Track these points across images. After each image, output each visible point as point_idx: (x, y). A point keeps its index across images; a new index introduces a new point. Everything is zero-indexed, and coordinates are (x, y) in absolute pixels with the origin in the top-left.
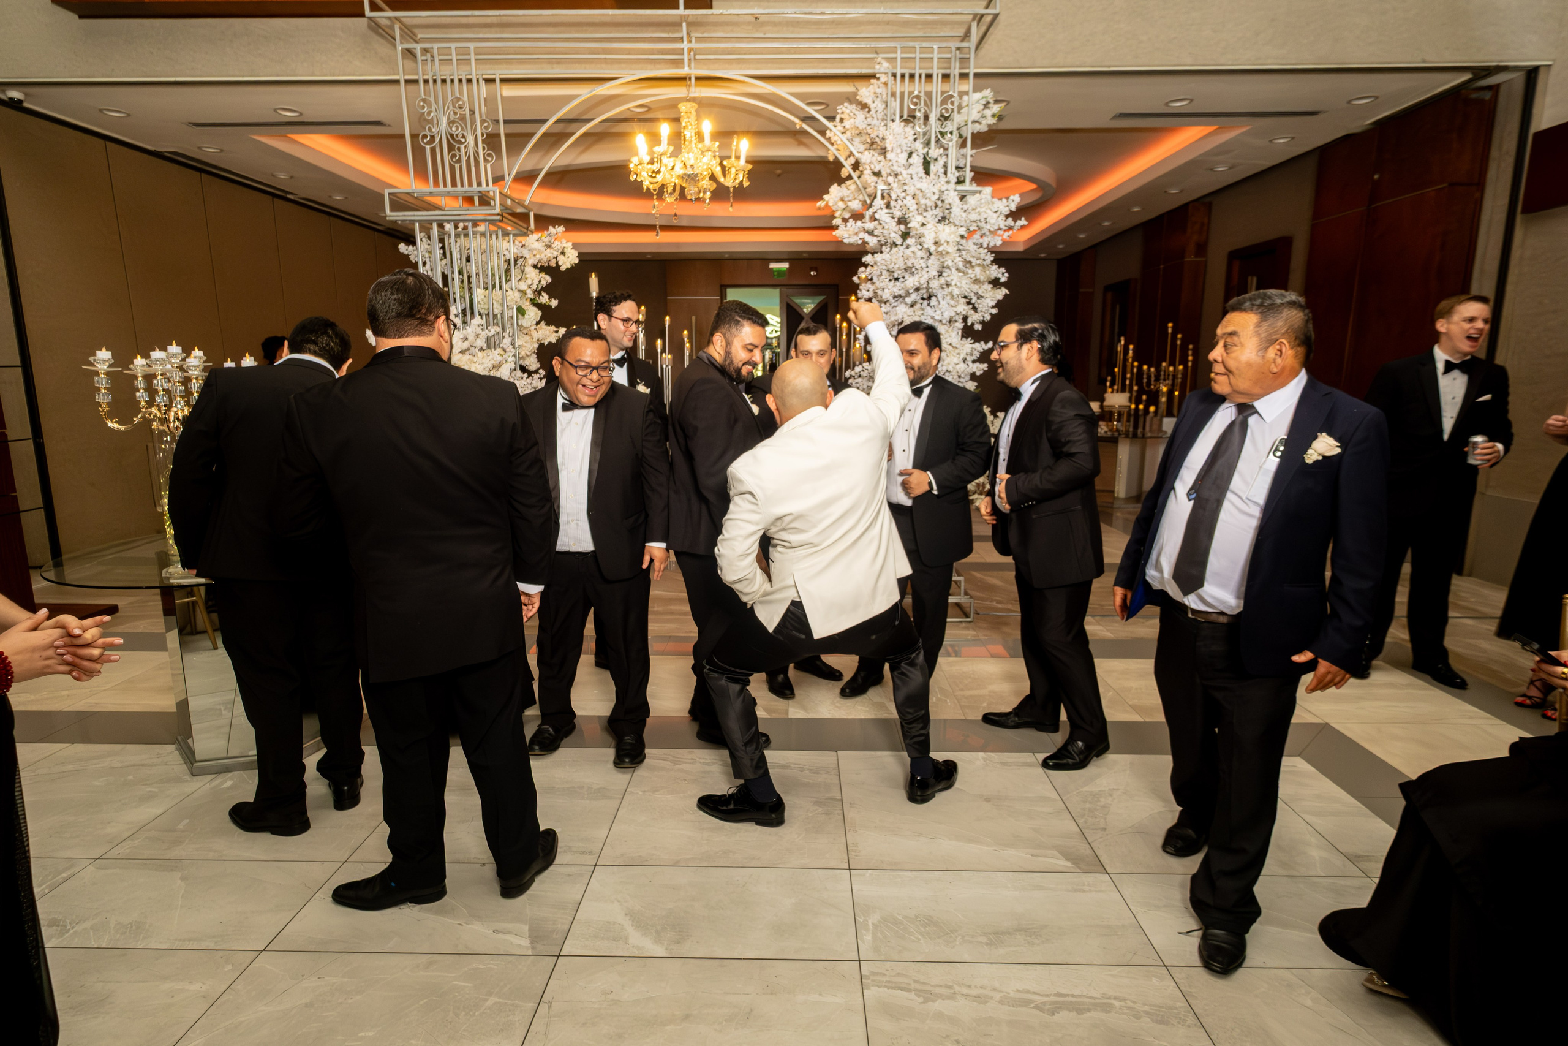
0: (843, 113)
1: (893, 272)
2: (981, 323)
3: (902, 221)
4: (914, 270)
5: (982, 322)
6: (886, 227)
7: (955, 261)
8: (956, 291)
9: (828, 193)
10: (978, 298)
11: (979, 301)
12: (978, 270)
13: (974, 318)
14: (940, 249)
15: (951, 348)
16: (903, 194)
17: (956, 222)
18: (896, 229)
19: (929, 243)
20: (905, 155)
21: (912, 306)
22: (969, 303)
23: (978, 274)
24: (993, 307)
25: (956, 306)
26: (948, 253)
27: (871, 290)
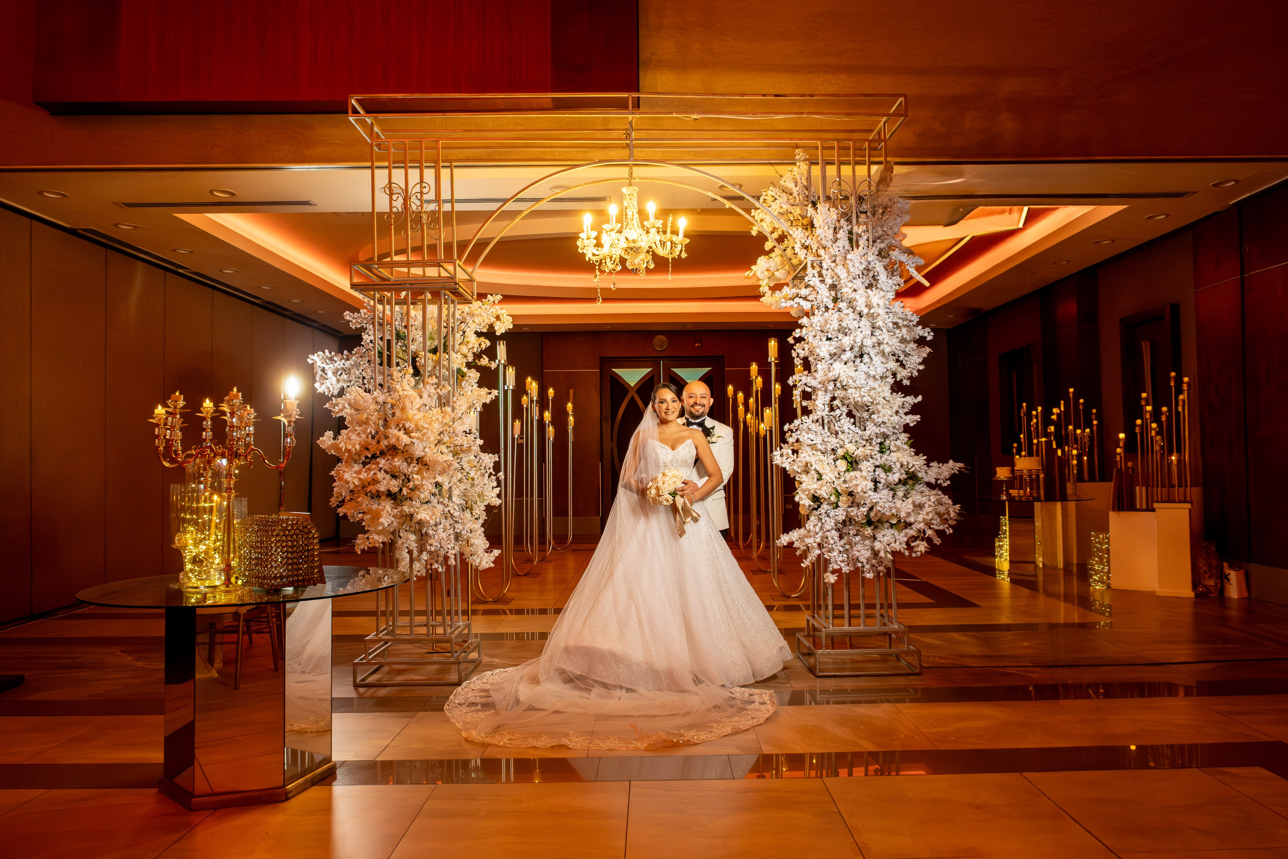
0: (766, 195)
1: (828, 332)
2: (908, 379)
3: (833, 287)
4: (847, 330)
5: (911, 378)
6: (820, 292)
7: (886, 322)
8: (887, 350)
9: (755, 263)
10: (905, 356)
11: (906, 358)
12: (904, 330)
13: (902, 374)
14: (872, 311)
15: (884, 401)
16: (834, 264)
17: (883, 287)
18: (828, 294)
19: (861, 306)
20: (831, 231)
21: (846, 363)
22: (897, 361)
23: (905, 334)
24: (920, 364)
25: (887, 363)
26: (878, 315)
27: (806, 349)
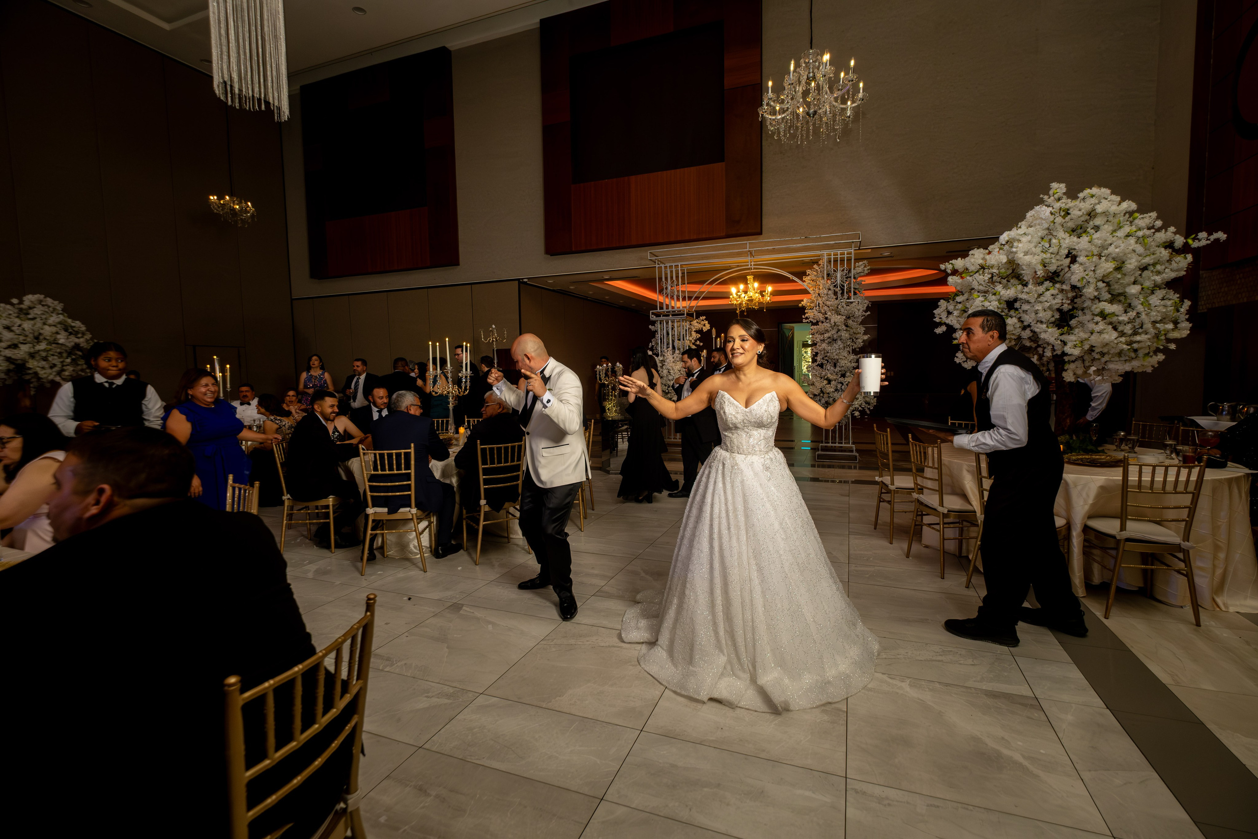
4: (828, 331)
7: (843, 328)
12: (854, 329)
13: (855, 346)
14: (836, 324)
17: (842, 314)
19: (832, 322)
22: (852, 341)
26: (839, 325)
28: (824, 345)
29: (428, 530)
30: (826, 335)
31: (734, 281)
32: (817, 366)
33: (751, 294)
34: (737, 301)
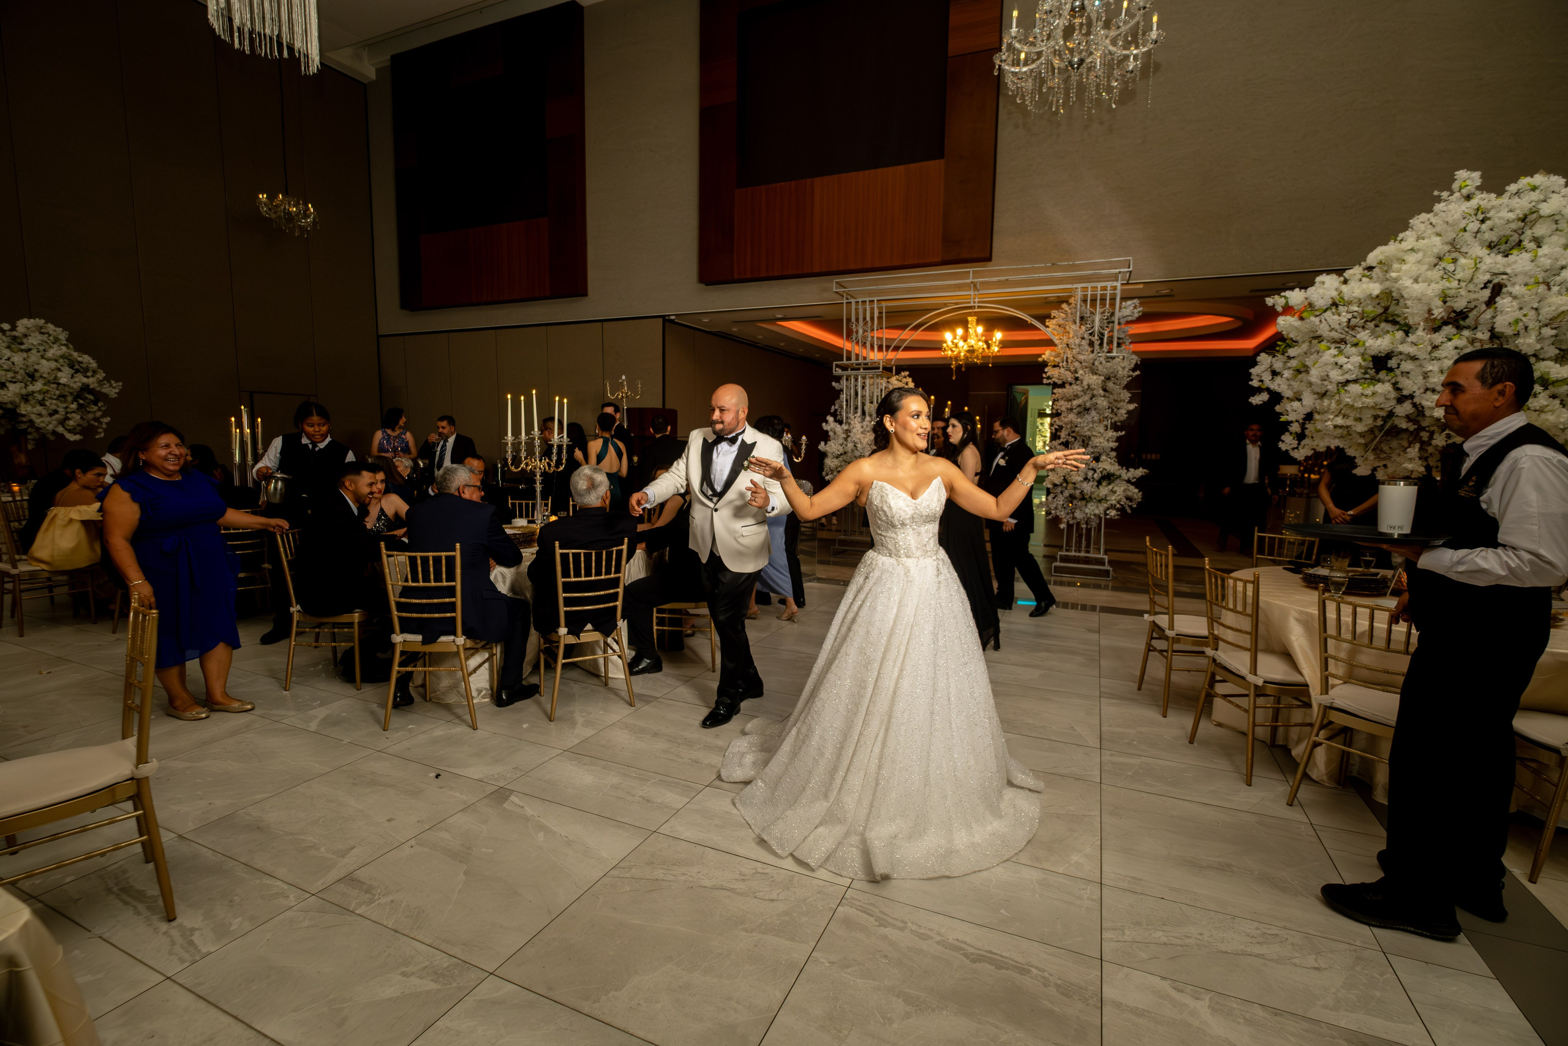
0: (1053, 315)
3: (1075, 372)
10: (1117, 409)
12: (1115, 395)
17: (1100, 374)
18: (1071, 376)
20: (1080, 339)
22: (1112, 412)
25: (1103, 414)
28: (1072, 416)
29: (486, 665)
30: (1075, 403)
31: (950, 324)
32: (1060, 444)
33: (972, 341)
34: (952, 351)
